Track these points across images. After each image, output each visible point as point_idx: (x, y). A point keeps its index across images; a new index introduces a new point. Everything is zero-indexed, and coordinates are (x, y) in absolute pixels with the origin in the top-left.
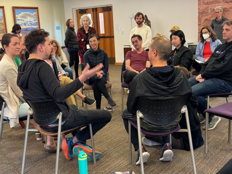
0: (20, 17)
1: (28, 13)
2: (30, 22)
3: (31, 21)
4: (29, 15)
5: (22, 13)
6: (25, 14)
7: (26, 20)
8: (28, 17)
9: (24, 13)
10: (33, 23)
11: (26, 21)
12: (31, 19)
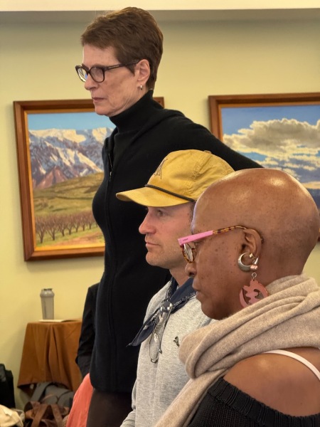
0: (243, 142)
1: (289, 122)
2: (298, 162)
3: (305, 158)
4: (296, 133)
5: (257, 124)
6: (270, 129)
7: (277, 155)
8: (288, 141)
9: (270, 122)
10: (311, 169)
11: (273, 159)
12: (306, 151)
